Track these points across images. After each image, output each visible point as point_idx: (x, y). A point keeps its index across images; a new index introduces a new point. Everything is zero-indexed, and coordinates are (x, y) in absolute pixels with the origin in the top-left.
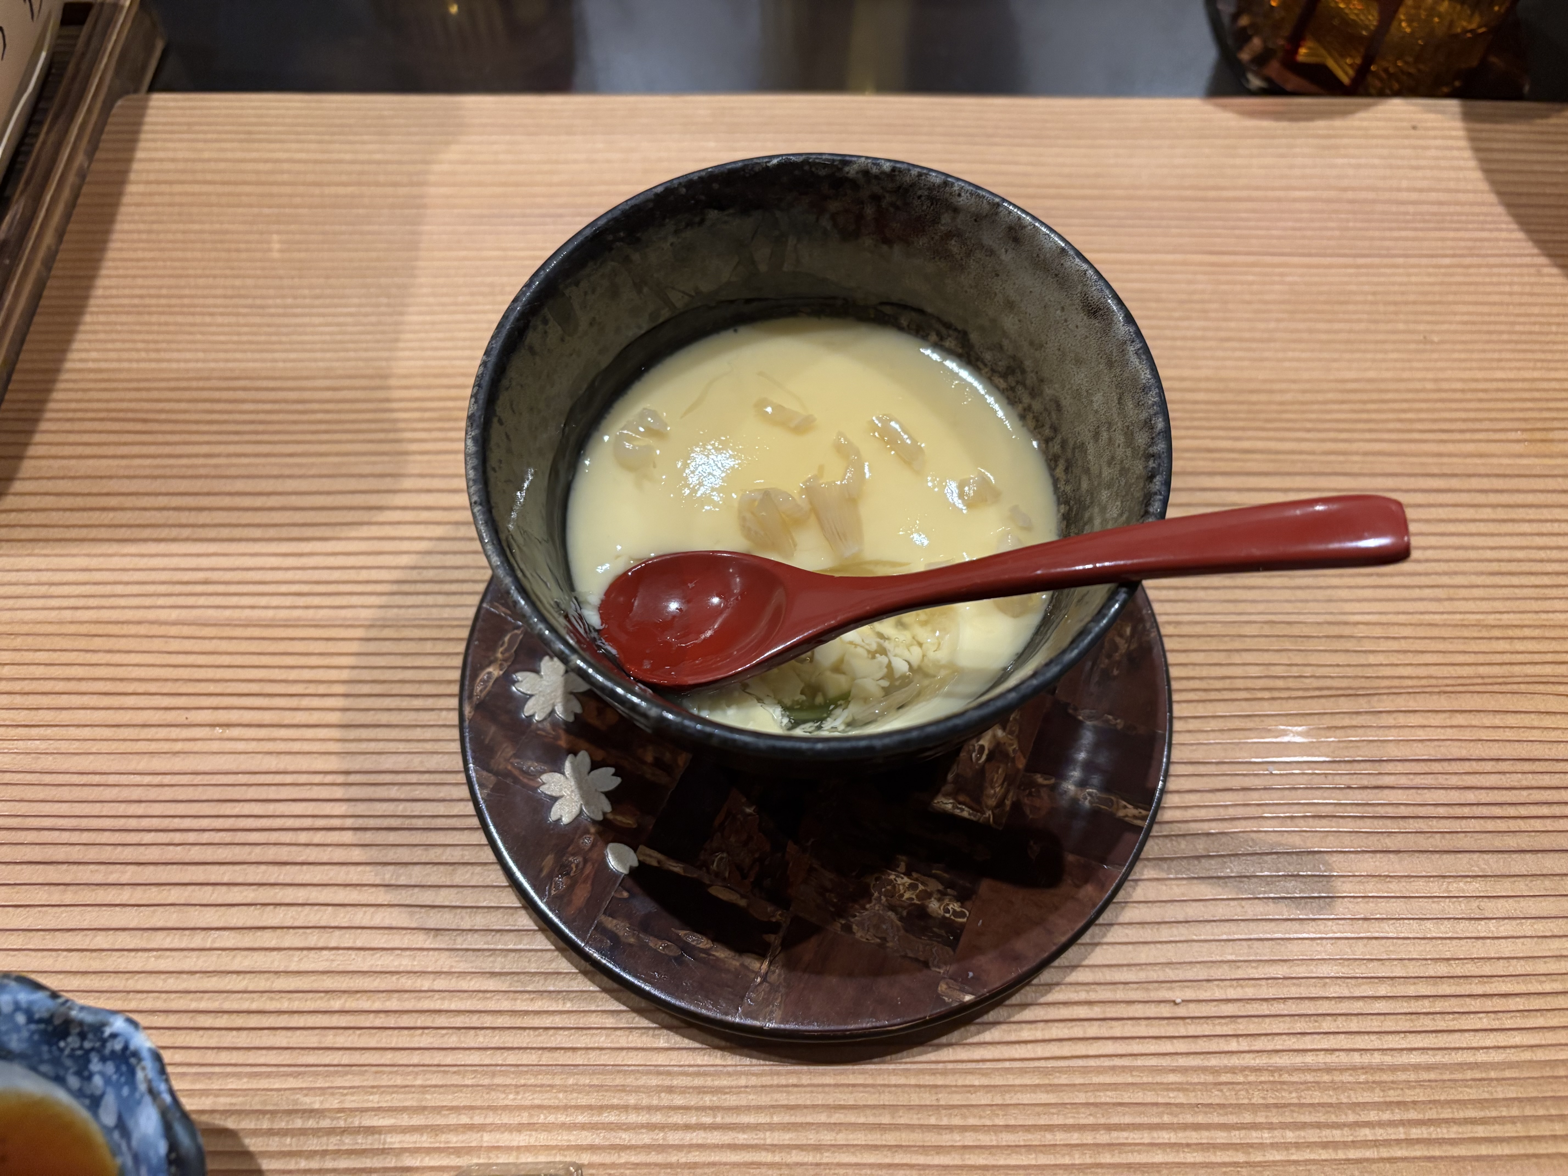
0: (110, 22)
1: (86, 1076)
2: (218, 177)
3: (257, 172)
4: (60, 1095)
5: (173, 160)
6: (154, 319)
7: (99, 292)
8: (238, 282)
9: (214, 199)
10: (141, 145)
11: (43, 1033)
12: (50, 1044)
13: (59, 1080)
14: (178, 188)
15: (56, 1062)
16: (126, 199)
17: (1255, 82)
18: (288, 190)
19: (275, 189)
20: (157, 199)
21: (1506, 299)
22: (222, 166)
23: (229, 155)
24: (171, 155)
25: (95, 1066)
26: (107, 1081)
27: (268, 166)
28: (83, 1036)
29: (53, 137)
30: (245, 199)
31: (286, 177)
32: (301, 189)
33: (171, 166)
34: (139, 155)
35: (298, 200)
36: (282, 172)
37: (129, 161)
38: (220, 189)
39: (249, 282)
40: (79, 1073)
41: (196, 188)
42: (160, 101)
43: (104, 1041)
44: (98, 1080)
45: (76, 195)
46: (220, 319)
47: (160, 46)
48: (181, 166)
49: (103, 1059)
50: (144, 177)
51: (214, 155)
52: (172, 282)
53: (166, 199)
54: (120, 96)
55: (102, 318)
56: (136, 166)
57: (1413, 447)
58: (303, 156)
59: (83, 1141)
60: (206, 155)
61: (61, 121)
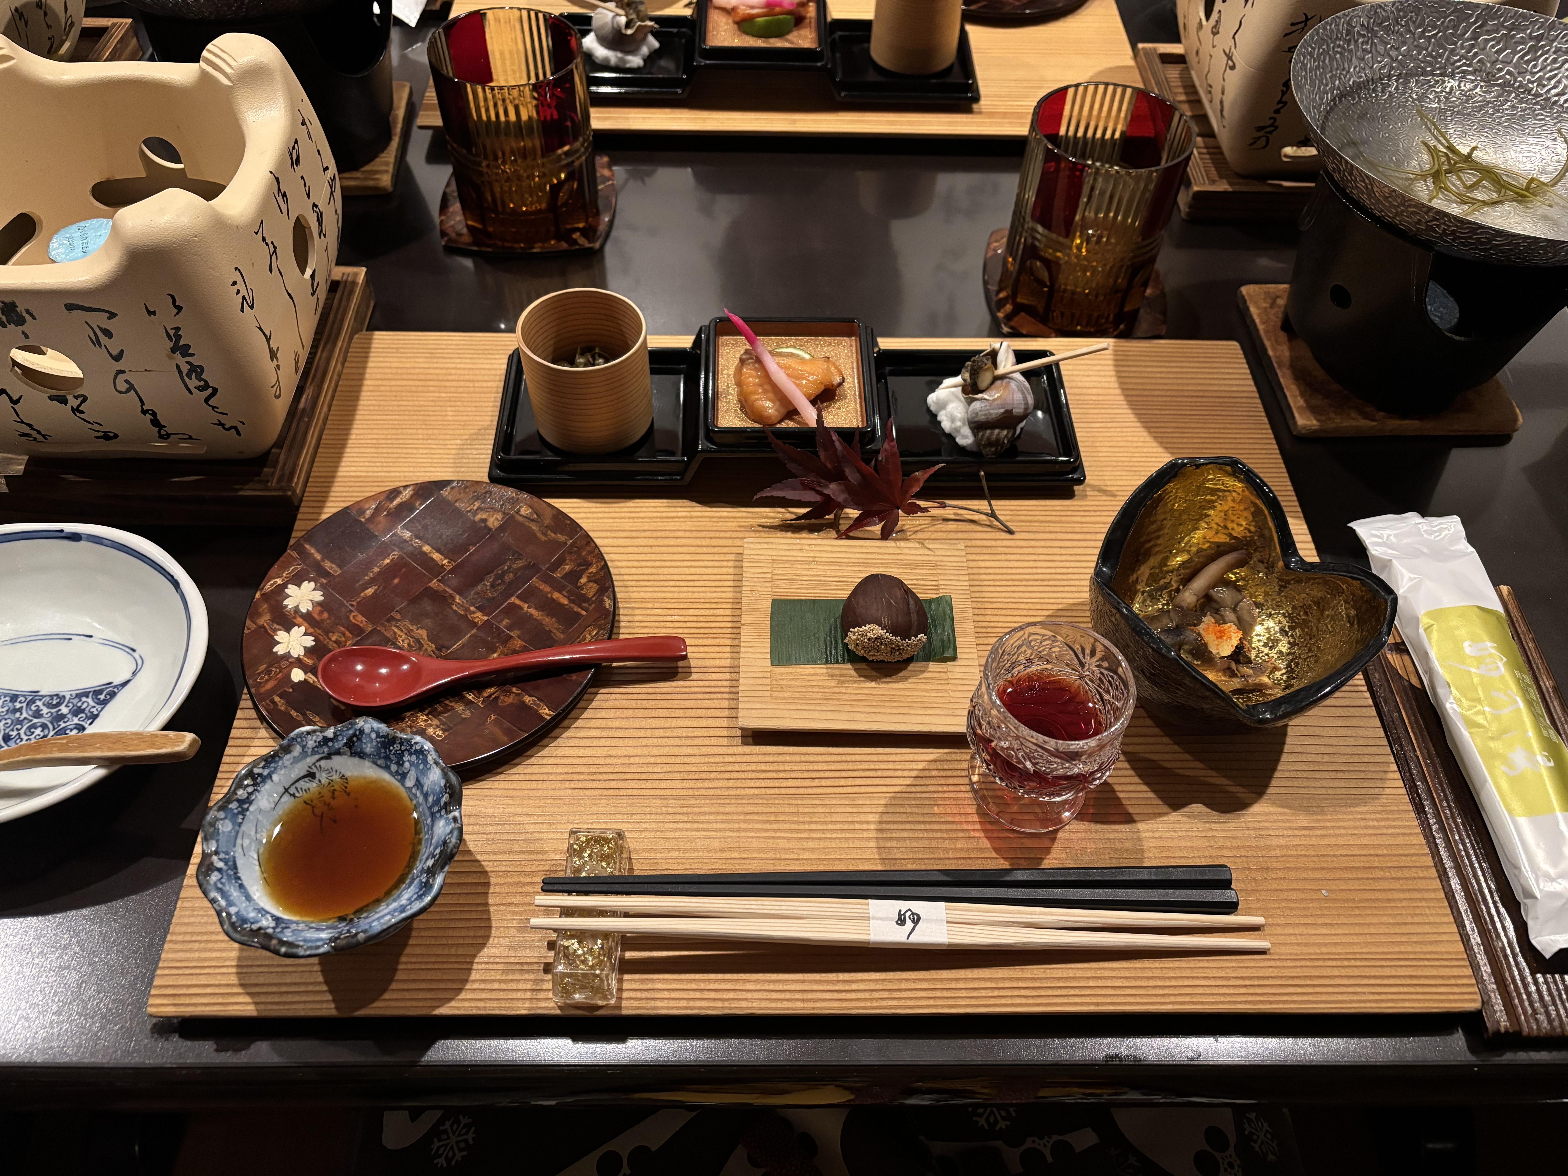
0: (351, 292)
1: (400, 764)
2: (415, 377)
3: (437, 374)
4: (386, 776)
5: (390, 368)
6: (385, 450)
7: (353, 437)
8: (430, 432)
9: (414, 389)
10: (371, 359)
11: (382, 743)
12: (385, 748)
13: (387, 768)
14: (393, 383)
15: (387, 758)
16: (365, 388)
17: (1006, 329)
18: (454, 384)
19: (447, 384)
20: (382, 388)
21: (1129, 444)
22: (417, 371)
23: (421, 365)
24: (388, 365)
25: (406, 758)
26: (412, 764)
27: (444, 371)
28: (401, 744)
29: (325, 354)
30: (431, 389)
31: (453, 377)
32: (462, 384)
33: (390, 371)
34: (370, 364)
35: (461, 390)
36: (451, 374)
37: (365, 368)
38: (416, 383)
39: (436, 431)
40: (398, 763)
41: (404, 383)
42: (378, 335)
43: (411, 746)
44: (407, 765)
45: (337, 386)
46: (421, 451)
47: (372, 304)
48: (394, 371)
49: (411, 754)
50: (374, 376)
51: (412, 365)
52: (394, 431)
53: (387, 388)
54: (357, 332)
55: (356, 450)
56: (368, 371)
57: (1068, 519)
58: (462, 366)
59: (396, 797)
60: (408, 365)
61: (329, 346)
